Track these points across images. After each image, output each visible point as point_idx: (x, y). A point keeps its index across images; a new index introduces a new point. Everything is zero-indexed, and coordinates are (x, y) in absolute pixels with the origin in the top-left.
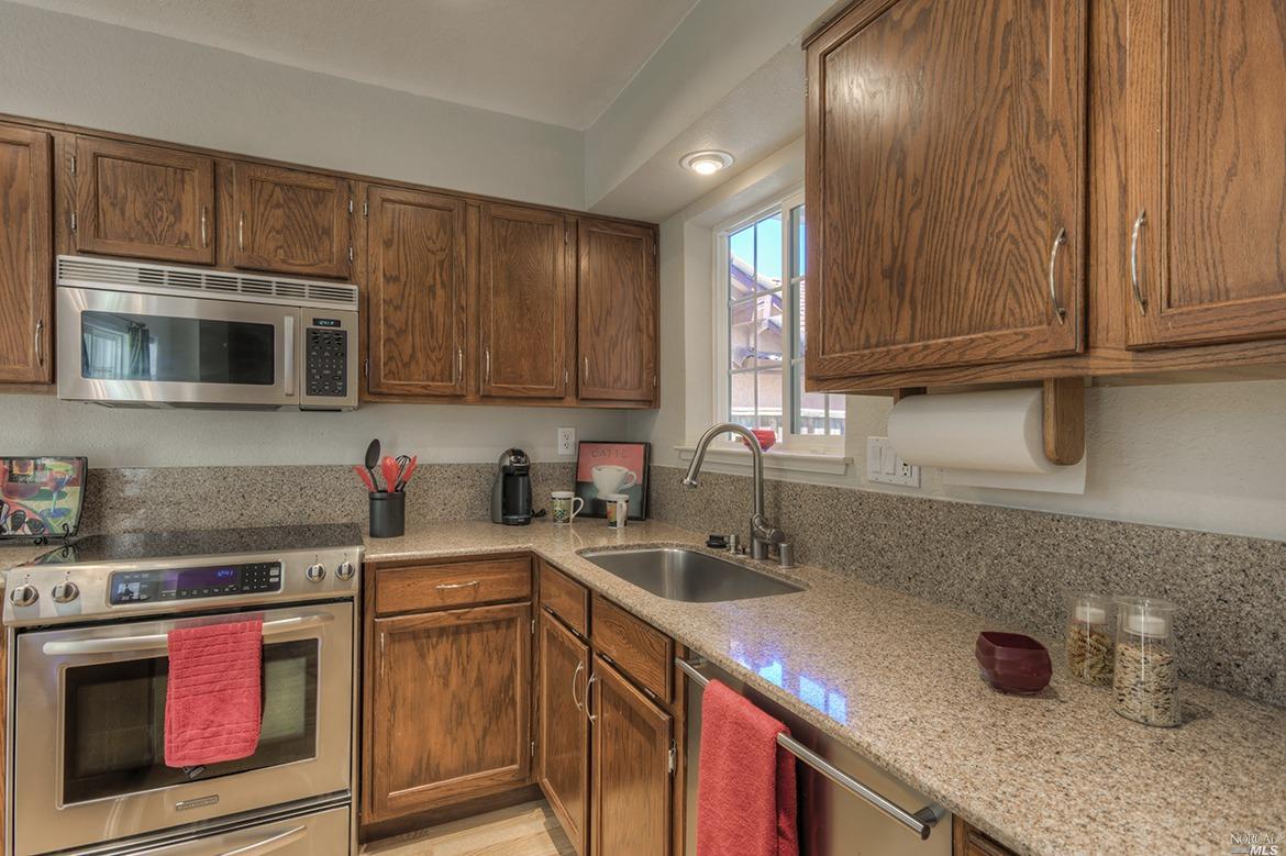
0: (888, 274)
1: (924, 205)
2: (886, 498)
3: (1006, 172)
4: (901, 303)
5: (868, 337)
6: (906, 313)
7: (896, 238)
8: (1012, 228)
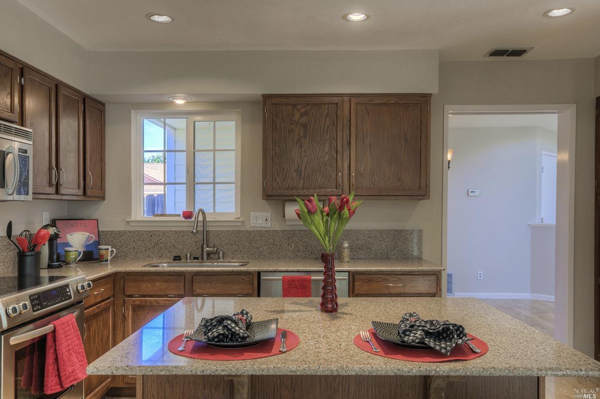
0: (296, 171)
1: (307, 157)
2: (260, 231)
3: (327, 156)
4: (300, 178)
5: (289, 186)
6: (302, 182)
7: (299, 162)
8: (329, 168)
